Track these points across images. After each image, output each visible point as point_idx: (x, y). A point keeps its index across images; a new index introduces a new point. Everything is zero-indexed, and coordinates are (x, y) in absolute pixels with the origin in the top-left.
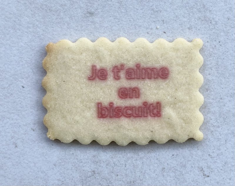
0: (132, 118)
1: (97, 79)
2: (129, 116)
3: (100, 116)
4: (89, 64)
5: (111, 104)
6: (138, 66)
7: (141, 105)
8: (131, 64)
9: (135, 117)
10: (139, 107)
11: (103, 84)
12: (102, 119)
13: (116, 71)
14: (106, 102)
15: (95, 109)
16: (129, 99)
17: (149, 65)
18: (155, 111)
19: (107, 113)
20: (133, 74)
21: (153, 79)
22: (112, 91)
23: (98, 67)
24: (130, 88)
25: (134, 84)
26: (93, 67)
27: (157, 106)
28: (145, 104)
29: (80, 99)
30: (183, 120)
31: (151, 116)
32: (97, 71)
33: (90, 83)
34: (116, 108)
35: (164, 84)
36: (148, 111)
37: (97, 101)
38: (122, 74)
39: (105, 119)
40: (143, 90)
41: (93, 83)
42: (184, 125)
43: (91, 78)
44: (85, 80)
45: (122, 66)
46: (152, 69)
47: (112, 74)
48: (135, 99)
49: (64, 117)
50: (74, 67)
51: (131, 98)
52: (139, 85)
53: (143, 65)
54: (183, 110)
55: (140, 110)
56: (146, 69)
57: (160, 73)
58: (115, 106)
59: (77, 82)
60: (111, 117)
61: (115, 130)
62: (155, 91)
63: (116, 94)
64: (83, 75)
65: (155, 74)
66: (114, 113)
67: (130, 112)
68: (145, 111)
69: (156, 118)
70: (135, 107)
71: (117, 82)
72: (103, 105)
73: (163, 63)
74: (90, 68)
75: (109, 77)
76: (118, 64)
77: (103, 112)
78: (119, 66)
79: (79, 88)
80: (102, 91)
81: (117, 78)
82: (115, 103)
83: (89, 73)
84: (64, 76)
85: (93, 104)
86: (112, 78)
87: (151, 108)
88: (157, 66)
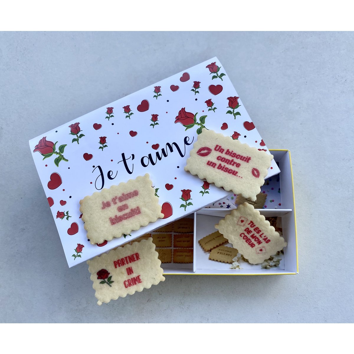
0: (127, 219)
1: (106, 207)
2: (126, 218)
3: (112, 224)
4: (101, 202)
5: (116, 216)
6: (123, 194)
7: (130, 211)
8: (119, 195)
9: (129, 218)
10: (129, 213)
11: (110, 208)
12: (114, 225)
13: (114, 200)
14: (113, 217)
15: (109, 221)
16: (124, 211)
17: (129, 192)
18: (137, 212)
19: (115, 221)
20: (122, 199)
21: (132, 198)
22: (114, 210)
23: (105, 202)
24: (123, 206)
25: (124, 203)
26: (103, 203)
27: (138, 209)
28: (132, 210)
29: (101, 220)
30: (152, 210)
31: (136, 214)
32: (105, 204)
33: (103, 210)
34: (119, 217)
35: (137, 198)
36: (134, 213)
37: (109, 217)
38: (117, 201)
39: (115, 224)
40: (129, 204)
41: (105, 210)
42: (153, 213)
43: (103, 208)
44: (101, 210)
45: (116, 197)
46: (130, 193)
47: (112, 203)
48: (127, 210)
49: (96, 231)
50: (94, 206)
51: (124, 210)
52: (127, 203)
53: (125, 193)
54: (150, 206)
55: (130, 213)
56: (127, 195)
57: (134, 194)
58: (118, 216)
59: (97, 212)
60: (117, 222)
61: (121, 228)
62: (135, 203)
63: (117, 211)
64: (99, 208)
65: (132, 195)
66: (119, 220)
67: (126, 216)
68: (133, 213)
69: (139, 215)
70: (127, 213)
71: (116, 205)
72: (112, 218)
73: (134, 189)
74: (102, 204)
75: (111, 204)
76: (114, 197)
77: (113, 221)
78: (115, 198)
79: (99, 215)
80: (110, 212)
81: (115, 203)
82: (117, 215)
83: (102, 206)
84: (90, 212)
85: (108, 220)
86: (113, 204)
87: (135, 211)
88: (132, 191)
